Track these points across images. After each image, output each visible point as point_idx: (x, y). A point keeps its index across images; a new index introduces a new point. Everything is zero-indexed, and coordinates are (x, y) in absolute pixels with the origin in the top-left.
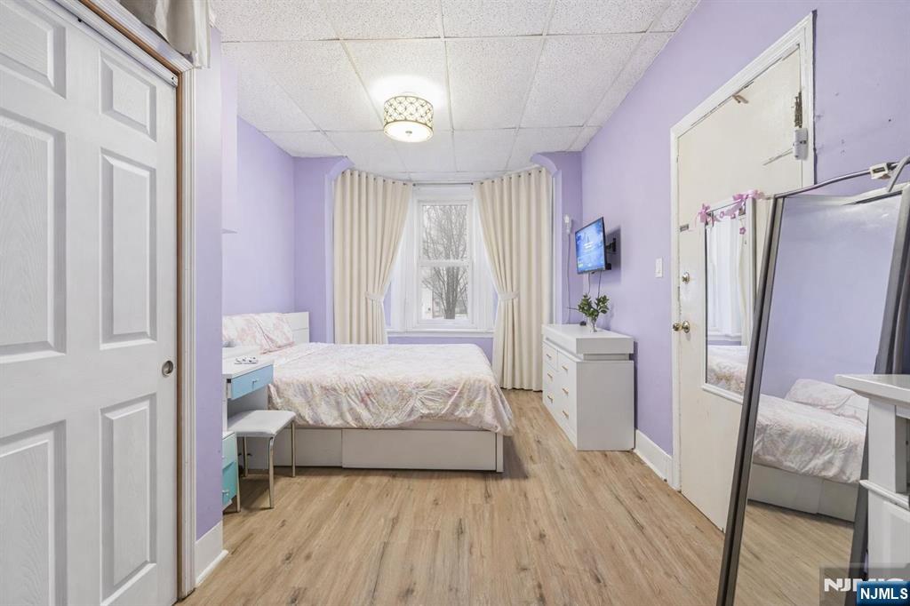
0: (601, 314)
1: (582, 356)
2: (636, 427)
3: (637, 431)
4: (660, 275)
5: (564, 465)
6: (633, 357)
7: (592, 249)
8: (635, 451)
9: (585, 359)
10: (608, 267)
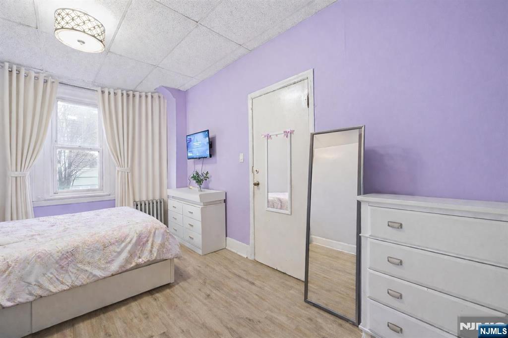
0: (204, 181)
1: (202, 204)
2: (226, 236)
3: (227, 238)
4: (242, 161)
5: (200, 265)
6: (225, 201)
7: (200, 145)
8: (227, 247)
9: (204, 205)
10: (211, 156)
